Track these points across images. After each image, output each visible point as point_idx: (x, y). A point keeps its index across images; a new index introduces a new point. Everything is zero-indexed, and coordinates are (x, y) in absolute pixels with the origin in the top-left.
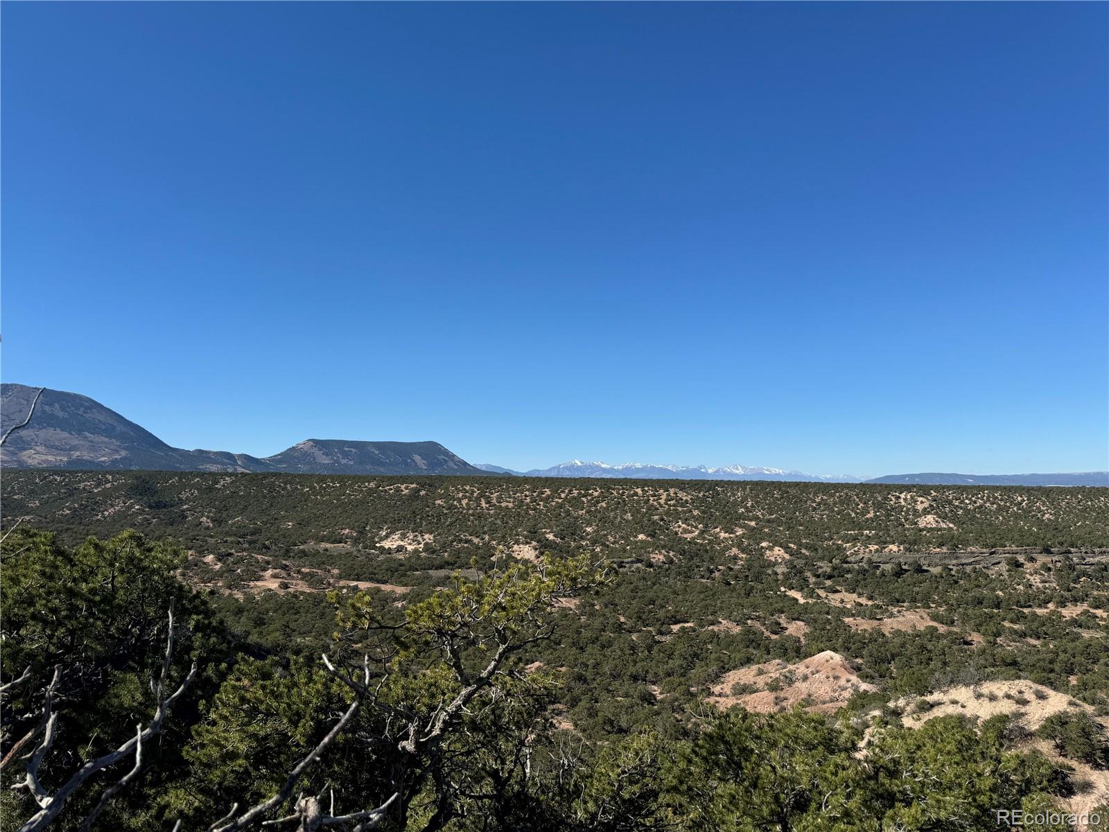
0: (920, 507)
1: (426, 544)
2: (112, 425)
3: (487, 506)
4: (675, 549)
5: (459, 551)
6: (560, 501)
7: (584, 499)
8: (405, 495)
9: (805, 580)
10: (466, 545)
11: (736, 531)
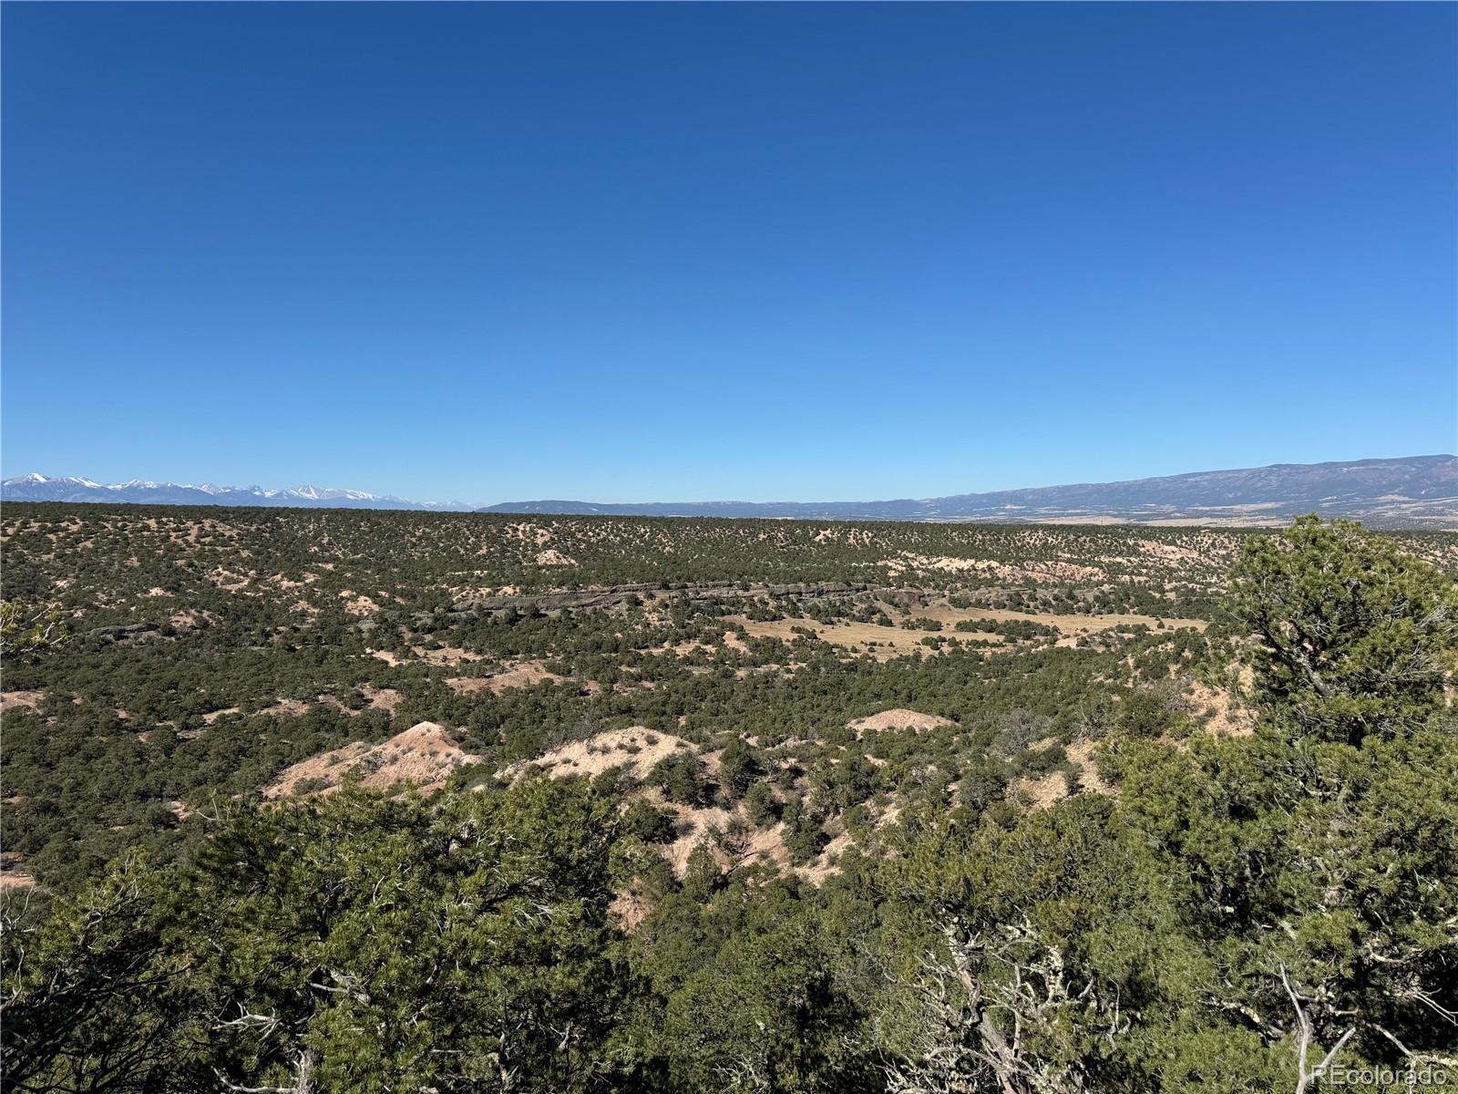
0: (540, 541)
4: (212, 607)
9: (399, 636)
11: (305, 578)
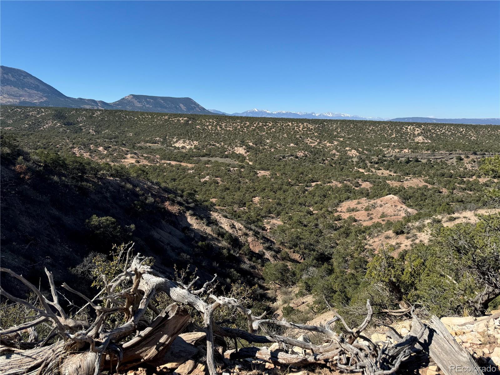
0: (416, 133)
1: (195, 146)
2: (37, 85)
3: (220, 129)
4: (308, 150)
5: (210, 149)
6: (254, 128)
7: (265, 127)
8: (182, 123)
9: (366, 164)
10: (213, 147)
11: (334, 143)
